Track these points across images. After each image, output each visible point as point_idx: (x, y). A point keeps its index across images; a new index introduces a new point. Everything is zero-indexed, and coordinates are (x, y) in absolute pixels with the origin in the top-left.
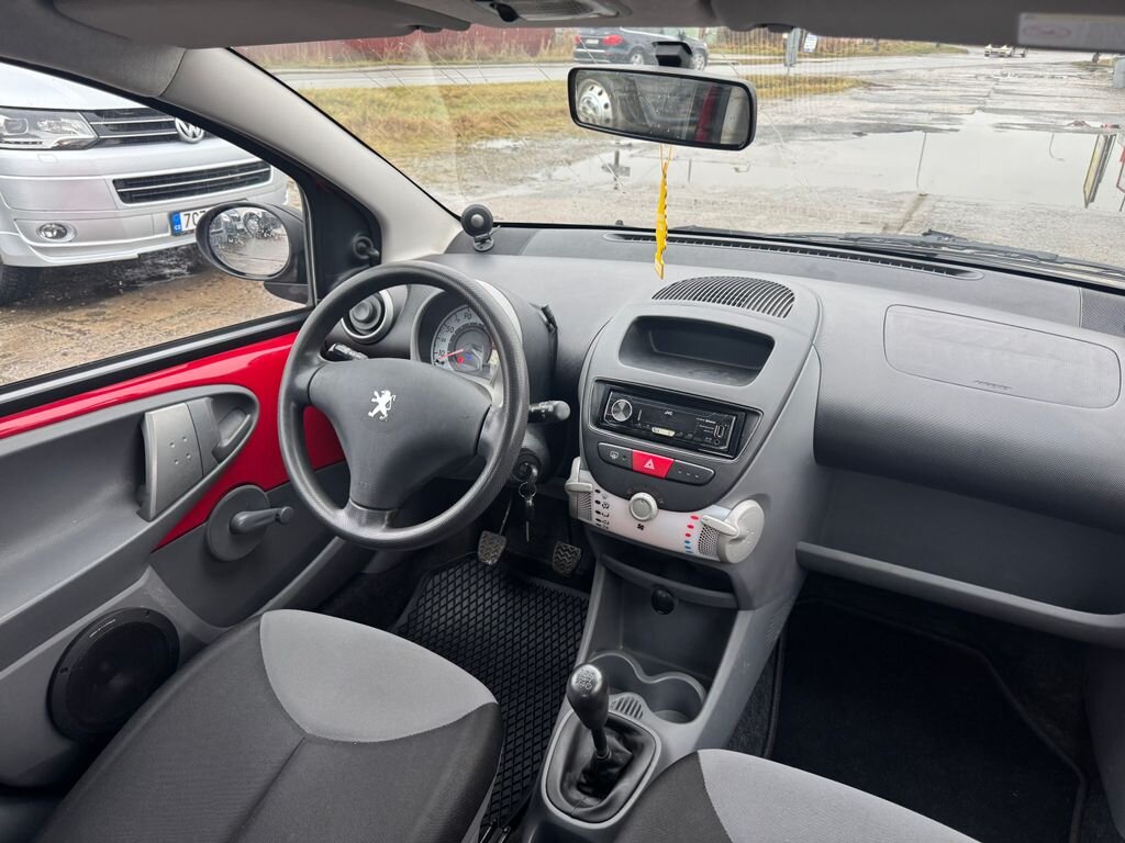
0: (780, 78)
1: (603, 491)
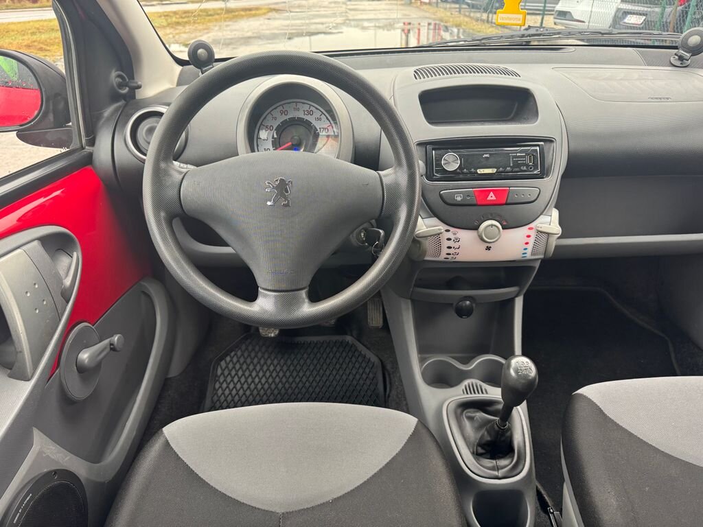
0: (222, 9)
1: (452, 229)
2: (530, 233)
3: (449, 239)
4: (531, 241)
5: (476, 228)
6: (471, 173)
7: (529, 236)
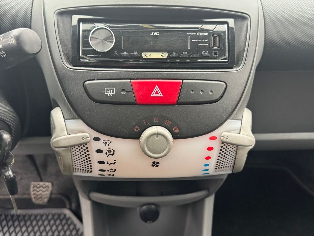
1: (103, 137)
2: (212, 144)
3: (99, 151)
4: (214, 155)
5: (137, 136)
6: (133, 57)
7: (210, 149)
